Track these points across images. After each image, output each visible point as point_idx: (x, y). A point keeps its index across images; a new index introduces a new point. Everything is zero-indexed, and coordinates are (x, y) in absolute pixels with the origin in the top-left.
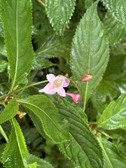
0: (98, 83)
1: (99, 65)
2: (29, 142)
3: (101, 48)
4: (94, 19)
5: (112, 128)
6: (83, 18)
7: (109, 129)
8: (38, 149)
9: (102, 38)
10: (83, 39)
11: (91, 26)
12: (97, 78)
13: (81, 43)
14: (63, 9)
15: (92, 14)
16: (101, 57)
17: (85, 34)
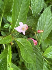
0: (46, 38)
1: (48, 30)
2: (13, 59)
3: (50, 24)
4: (49, 12)
5: (48, 57)
6: (45, 11)
7: (47, 57)
8: (16, 62)
9: (51, 20)
10: (43, 19)
11: (47, 14)
12: (46, 35)
13: (42, 20)
14: (38, 8)
15: (48, 10)
16: (49, 27)
17: (44, 17)
